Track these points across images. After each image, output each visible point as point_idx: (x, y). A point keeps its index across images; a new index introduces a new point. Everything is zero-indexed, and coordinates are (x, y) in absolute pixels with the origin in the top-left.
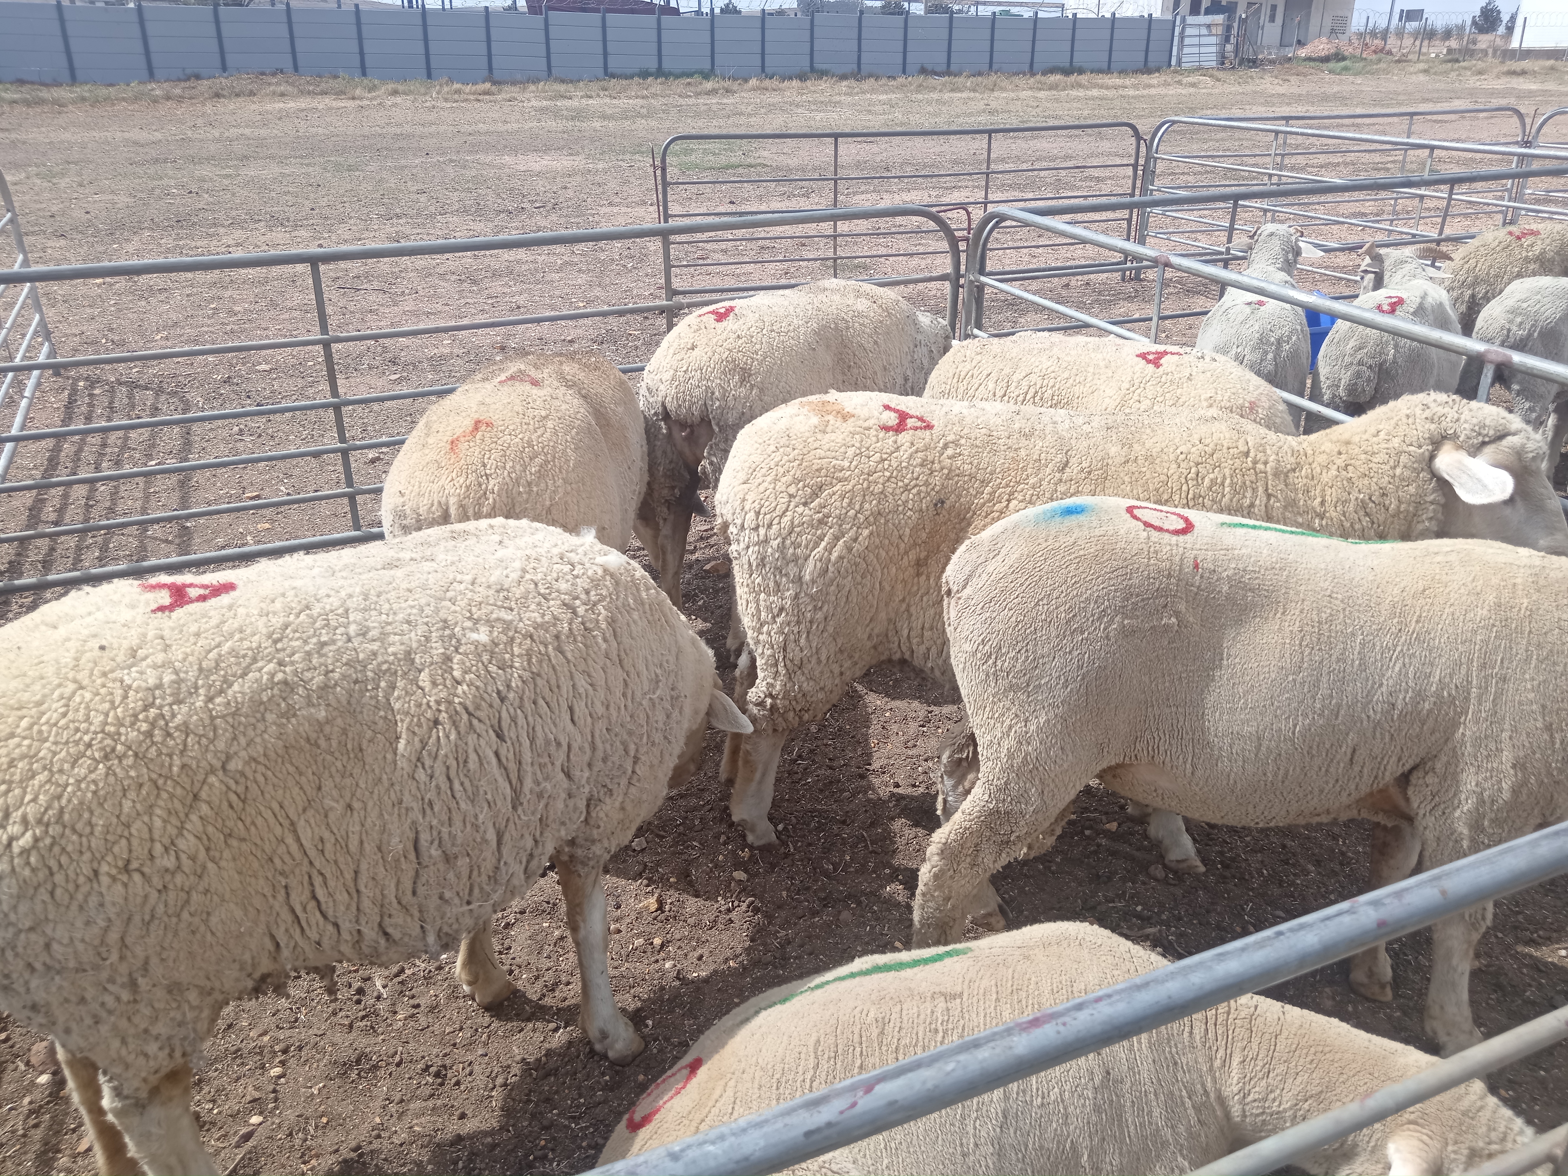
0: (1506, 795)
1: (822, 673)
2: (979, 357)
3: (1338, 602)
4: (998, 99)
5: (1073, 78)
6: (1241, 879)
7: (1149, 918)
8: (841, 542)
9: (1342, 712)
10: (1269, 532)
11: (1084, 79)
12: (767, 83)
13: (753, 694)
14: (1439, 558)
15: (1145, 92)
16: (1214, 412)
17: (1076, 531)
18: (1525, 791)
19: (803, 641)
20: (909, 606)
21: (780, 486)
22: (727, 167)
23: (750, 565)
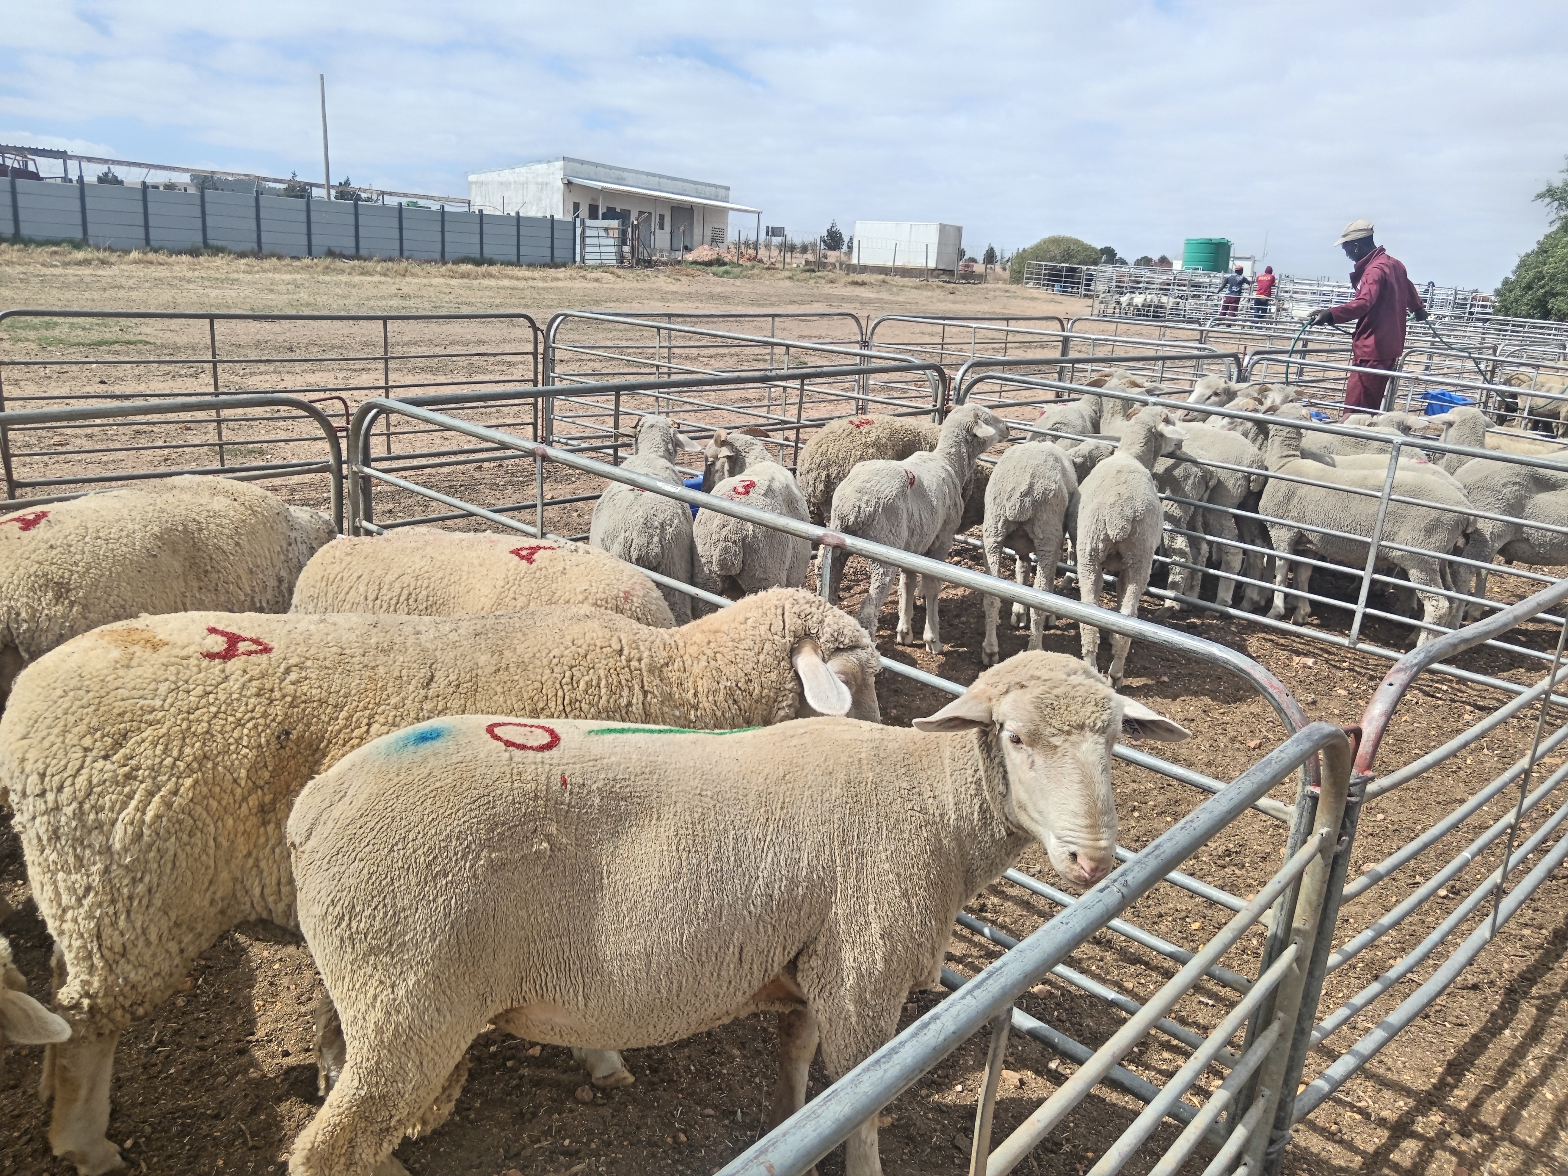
0: (880, 966)
1: (154, 956)
2: (349, 558)
3: (708, 800)
4: (409, 284)
5: (484, 268)
6: (671, 1081)
7: (578, 1152)
8: (157, 799)
9: (725, 913)
10: (637, 735)
11: (494, 269)
12: (151, 256)
13: (67, 993)
14: (795, 742)
15: (554, 284)
16: (586, 609)
17: (431, 760)
18: (895, 958)
19: (122, 923)
20: (257, 860)
21: (71, 739)
22: (100, 343)
23: (40, 839)
